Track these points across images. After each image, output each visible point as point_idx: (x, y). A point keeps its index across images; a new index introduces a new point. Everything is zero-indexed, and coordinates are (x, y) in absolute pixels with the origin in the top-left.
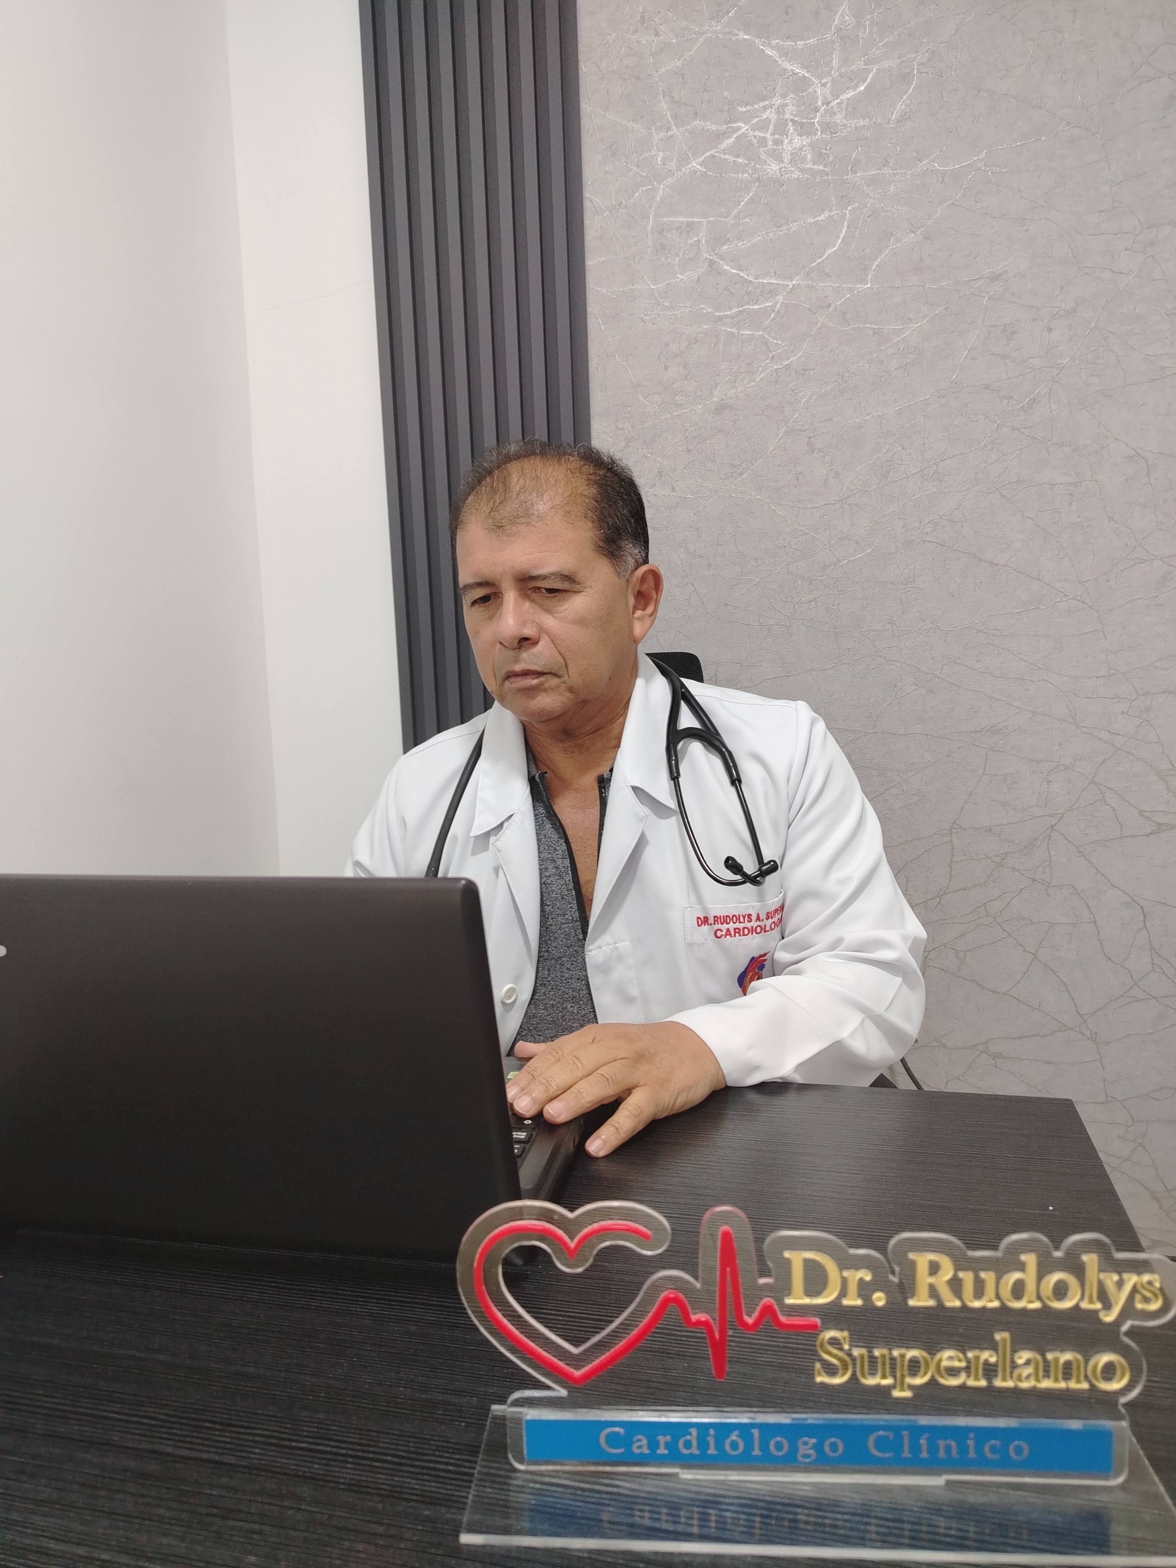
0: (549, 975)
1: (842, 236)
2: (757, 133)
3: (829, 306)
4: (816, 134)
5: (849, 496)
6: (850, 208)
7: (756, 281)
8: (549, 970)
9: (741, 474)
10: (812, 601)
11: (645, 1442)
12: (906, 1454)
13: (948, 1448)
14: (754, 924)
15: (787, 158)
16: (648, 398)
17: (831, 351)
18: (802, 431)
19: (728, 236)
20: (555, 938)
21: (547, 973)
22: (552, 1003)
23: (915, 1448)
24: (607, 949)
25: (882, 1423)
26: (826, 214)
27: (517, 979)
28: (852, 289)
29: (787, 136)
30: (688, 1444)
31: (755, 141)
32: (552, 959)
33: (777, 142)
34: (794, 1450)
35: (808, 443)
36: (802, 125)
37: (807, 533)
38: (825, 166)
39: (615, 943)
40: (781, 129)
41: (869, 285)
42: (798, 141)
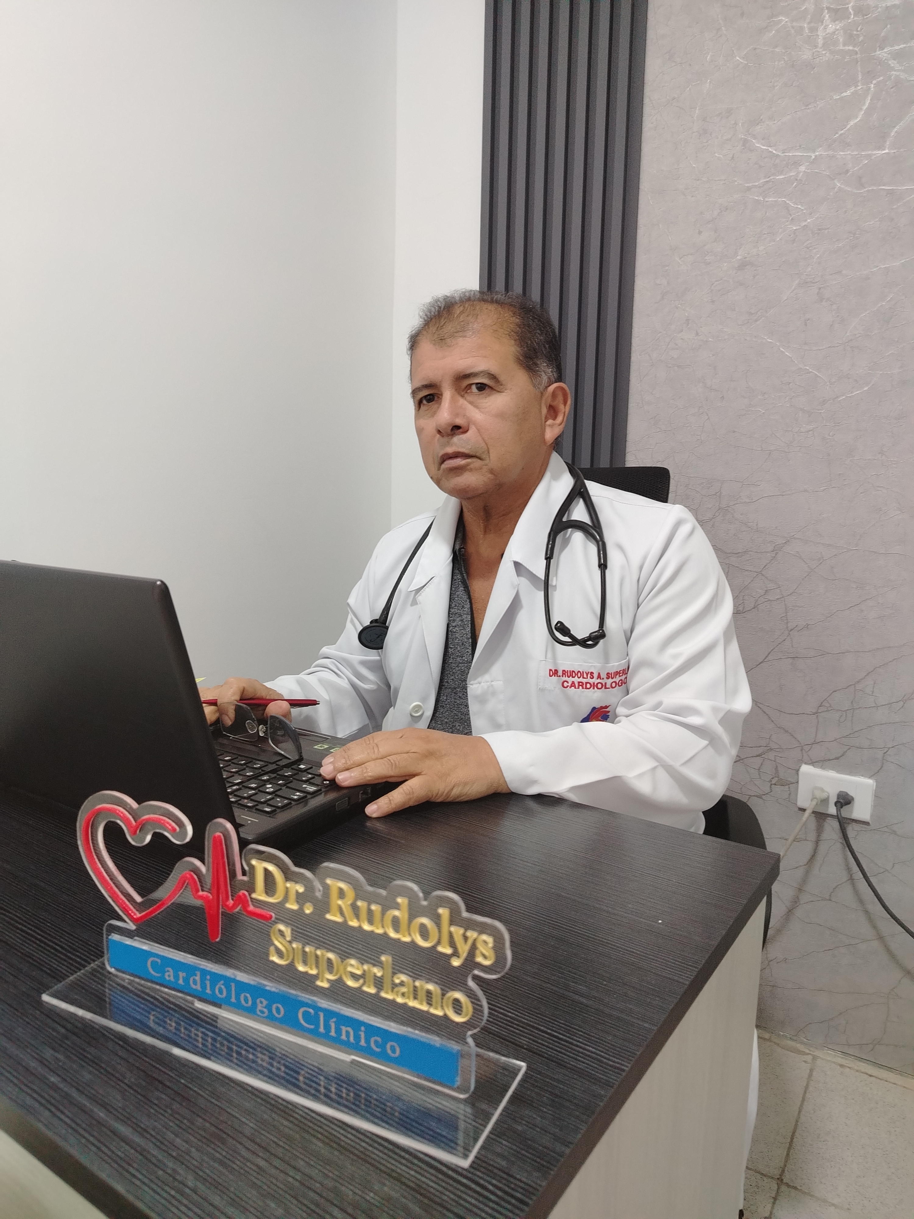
0: (446, 700)
1: (865, 108)
2: (794, 24)
3: (847, 171)
4: (849, 18)
5: (851, 340)
6: (874, 82)
7: (782, 155)
8: (447, 696)
9: (756, 321)
10: (810, 431)
11: (171, 973)
12: (322, 1029)
13: (348, 1033)
14: (595, 681)
15: (820, 42)
16: (682, 259)
17: (846, 212)
18: (814, 283)
19: (761, 117)
20: (453, 673)
21: (445, 698)
22: (446, 721)
23: (327, 1027)
24: (484, 685)
25: (310, 1002)
26: (853, 89)
27: (424, 700)
28: (869, 156)
29: (822, 22)
30: (195, 982)
31: (793, 31)
32: (450, 688)
33: (812, 30)
34: (254, 1004)
35: (818, 294)
36: (836, 11)
37: (811, 372)
38: (854, 47)
39: (492, 681)
40: (817, 18)
41: (887, 151)
42: (831, 27)
